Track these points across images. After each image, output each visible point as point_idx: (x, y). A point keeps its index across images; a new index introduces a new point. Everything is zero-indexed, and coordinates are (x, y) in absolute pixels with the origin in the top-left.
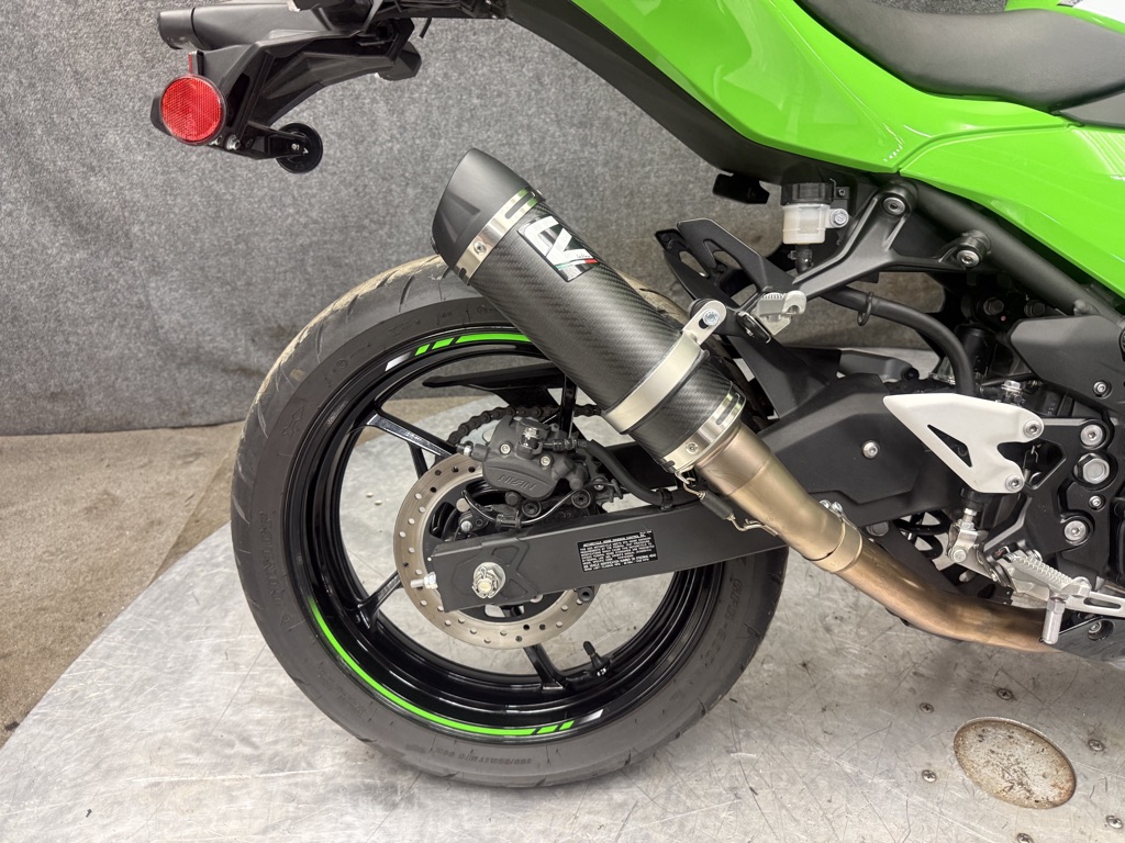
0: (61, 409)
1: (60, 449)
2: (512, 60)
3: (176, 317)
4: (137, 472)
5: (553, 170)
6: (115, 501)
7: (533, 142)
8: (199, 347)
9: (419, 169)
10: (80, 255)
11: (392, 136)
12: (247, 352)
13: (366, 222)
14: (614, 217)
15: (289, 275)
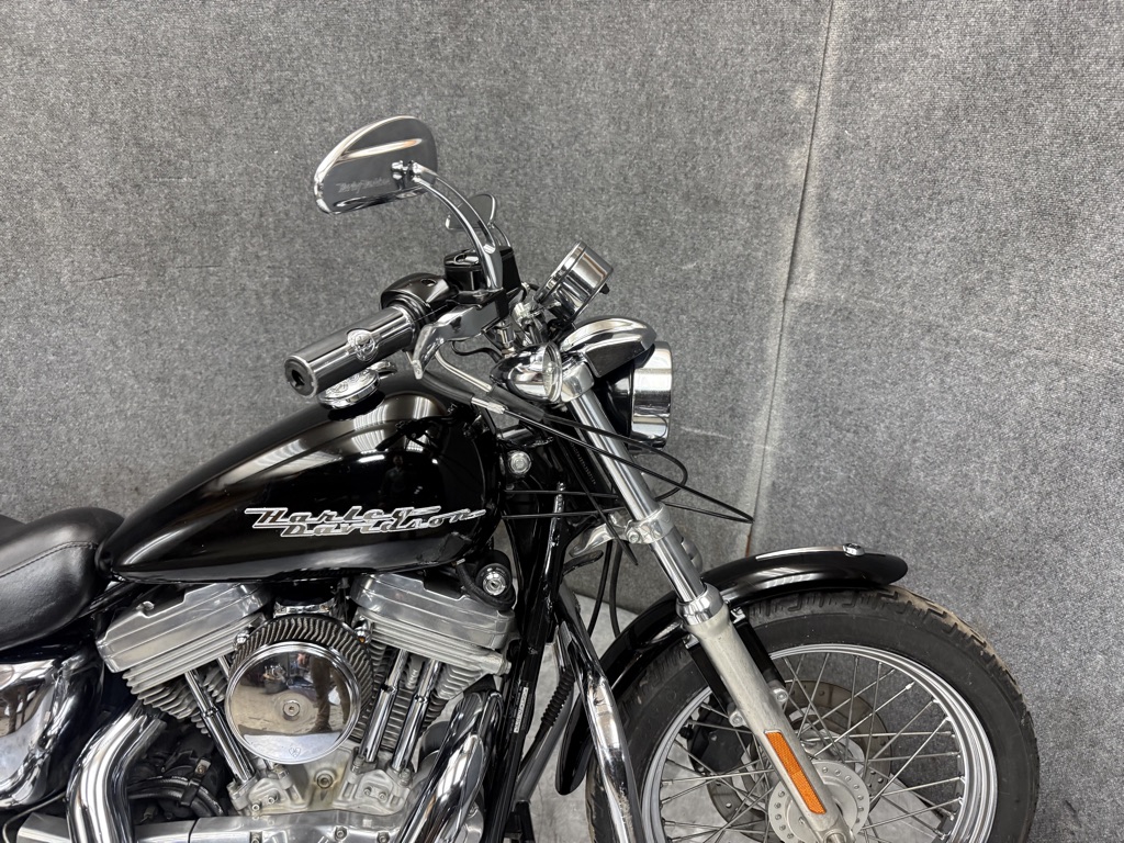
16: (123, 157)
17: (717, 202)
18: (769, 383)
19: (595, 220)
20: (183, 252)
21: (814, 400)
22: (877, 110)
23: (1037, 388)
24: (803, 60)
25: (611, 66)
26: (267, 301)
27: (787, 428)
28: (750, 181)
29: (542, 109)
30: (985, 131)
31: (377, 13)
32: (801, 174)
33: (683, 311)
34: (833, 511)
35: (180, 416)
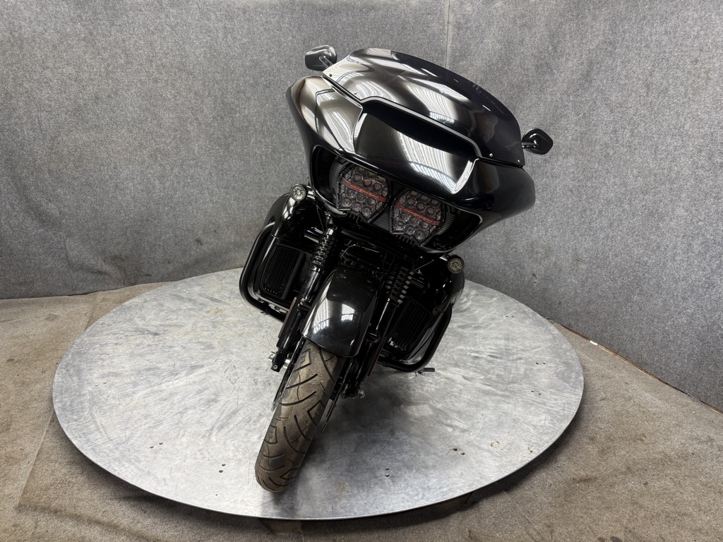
0: (23, 289)
1: (24, 304)
2: (201, 168)
3: (76, 252)
4: (60, 309)
5: (216, 202)
6: (56, 316)
7: (209, 193)
8: (83, 263)
9: (169, 201)
10: (41, 230)
11: (160, 191)
12: (102, 265)
13: (150, 218)
14: (238, 217)
15: (120, 237)
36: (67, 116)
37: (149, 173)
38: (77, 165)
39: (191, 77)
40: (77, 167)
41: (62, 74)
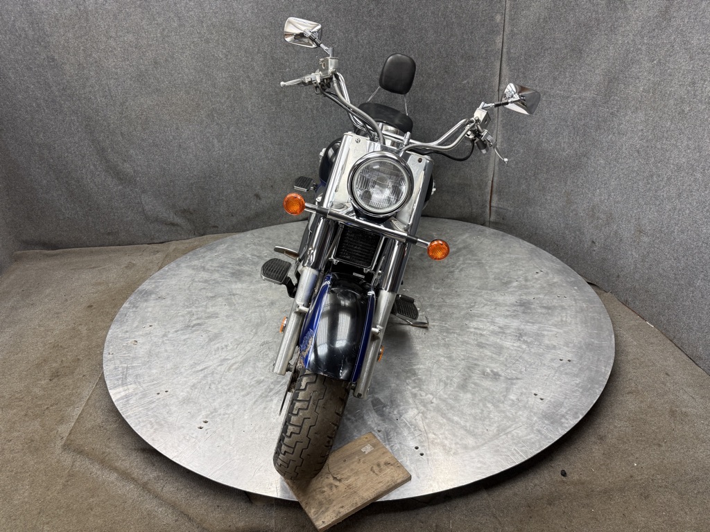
0: (111, 238)
2: (255, 126)
3: (150, 206)
4: (139, 257)
5: (271, 158)
6: (134, 265)
7: (264, 150)
8: (158, 216)
9: (228, 159)
10: (120, 187)
11: (219, 149)
12: (173, 217)
13: (212, 175)
15: (187, 193)
16: (268, 64)
17: (473, 58)
18: (496, 122)
19: (430, 68)
20: (287, 96)
21: (511, 125)
22: (524, 20)
23: (576, 107)
24: (499, 5)
25: (433, 13)
26: (315, 112)
27: (503, 137)
28: (484, 49)
29: (409, 31)
30: (555, 25)
31: (350, 3)
32: (501, 44)
33: (464, 99)
34: (520, 165)
35: (286, 158)
36: (132, 82)
37: (208, 132)
38: (144, 127)
39: (240, 34)
40: (144, 129)
41: (124, 42)
